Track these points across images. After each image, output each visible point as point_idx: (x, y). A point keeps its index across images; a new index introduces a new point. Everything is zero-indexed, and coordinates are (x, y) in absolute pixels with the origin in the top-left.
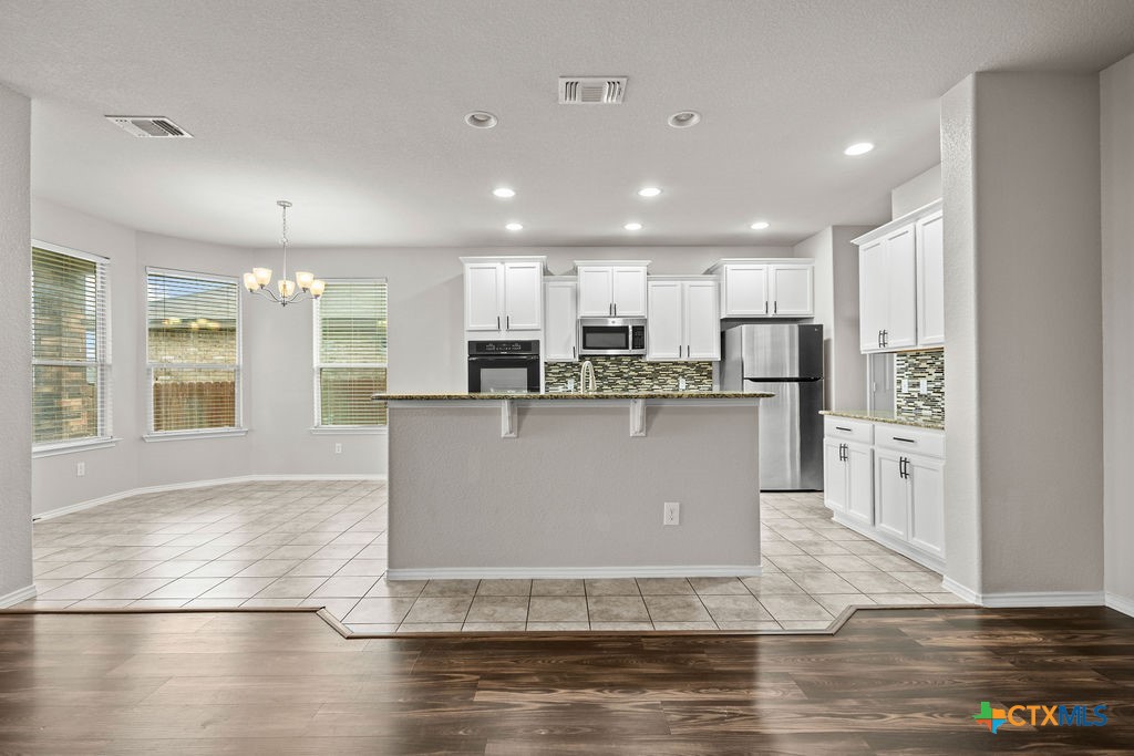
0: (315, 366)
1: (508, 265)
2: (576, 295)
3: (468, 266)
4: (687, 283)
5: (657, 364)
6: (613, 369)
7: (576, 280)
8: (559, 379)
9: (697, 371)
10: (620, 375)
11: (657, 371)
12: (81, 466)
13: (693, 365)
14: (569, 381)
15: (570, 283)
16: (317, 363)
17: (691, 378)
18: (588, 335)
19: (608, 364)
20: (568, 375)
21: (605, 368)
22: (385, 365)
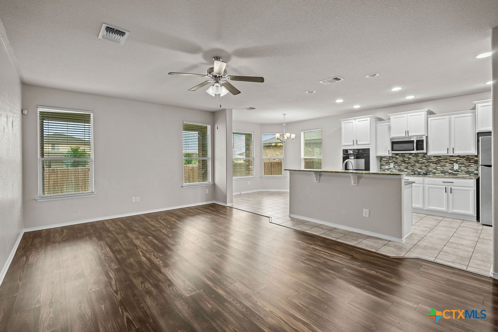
0: (302, 157)
1: (357, 120)
2: (390, 128)
3: (342, 122)
4: (453, 116)
5: (440, 156)
6: (414, 159)
7: (389, 122)
8: (386, 163)
9: (467, 160)
10: (417, 162)
11: (440, 160)
12: (249, 183)
13: (463, 157)
14: (391, 164)
15: (387, 123)
16: (303, 156)
17: (463, 164)
18: (394, 145)
19: (411, 156)
20: (390, 161)
21: (409, 158)
22: (321, 158)
